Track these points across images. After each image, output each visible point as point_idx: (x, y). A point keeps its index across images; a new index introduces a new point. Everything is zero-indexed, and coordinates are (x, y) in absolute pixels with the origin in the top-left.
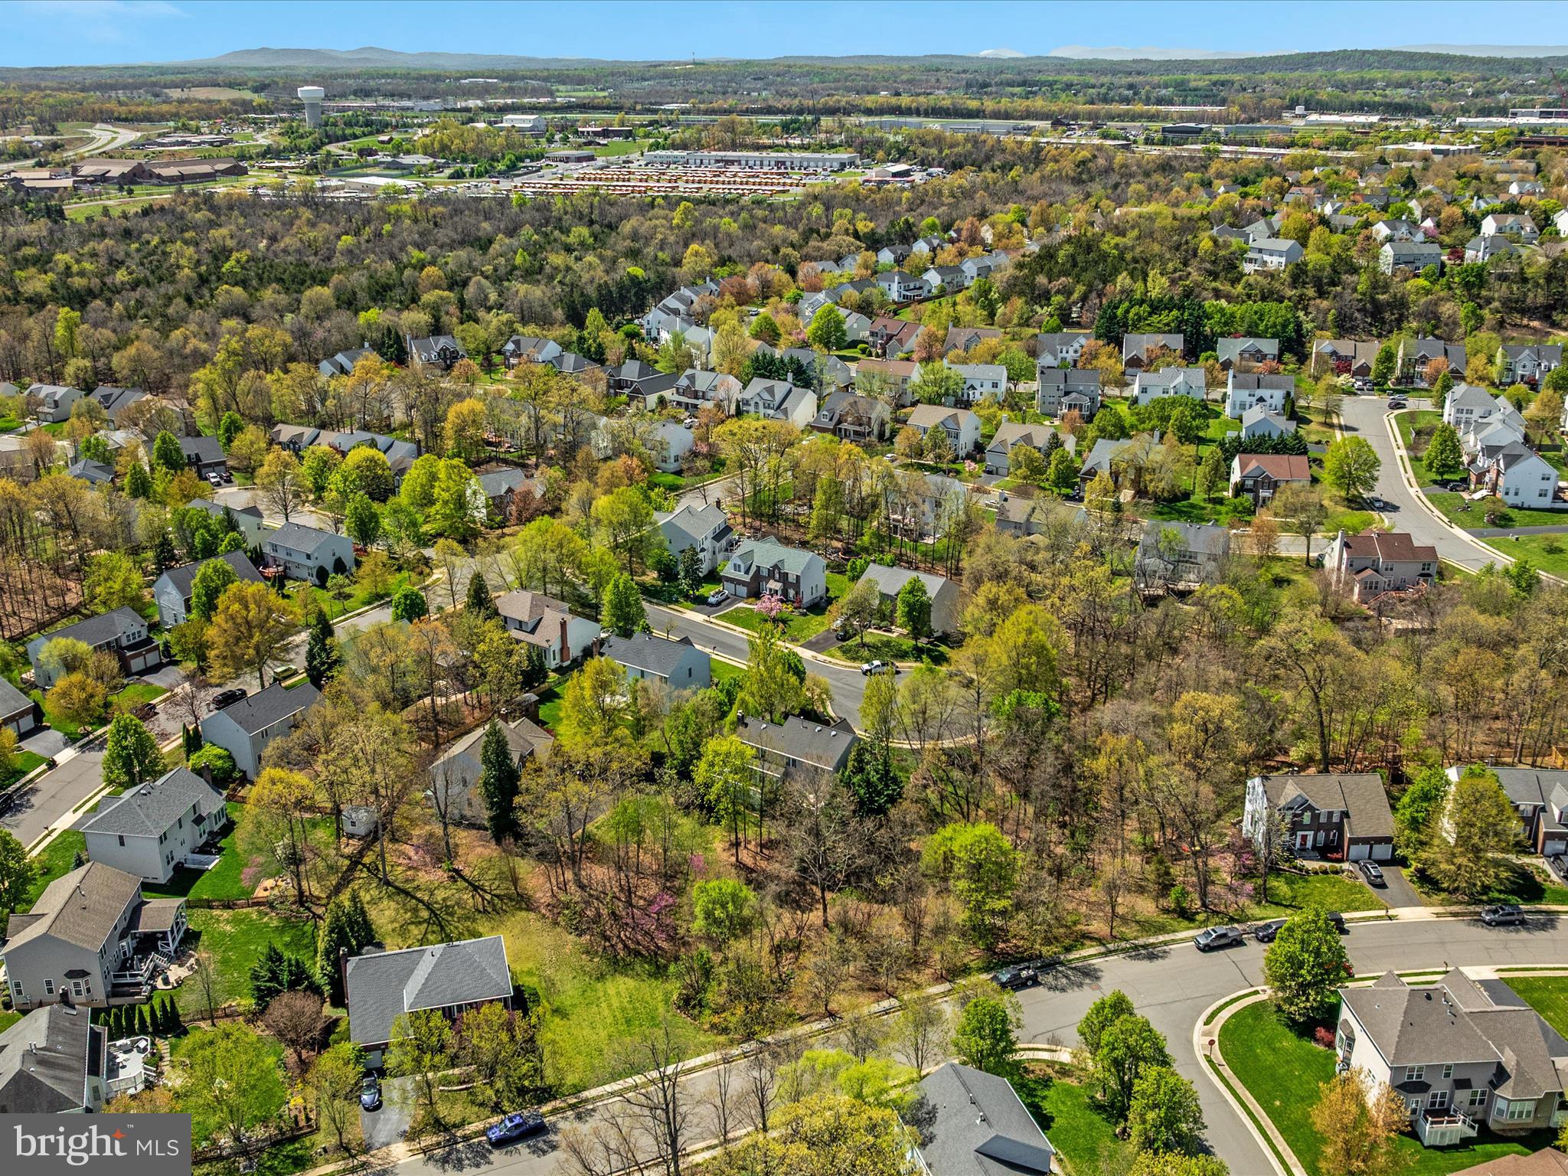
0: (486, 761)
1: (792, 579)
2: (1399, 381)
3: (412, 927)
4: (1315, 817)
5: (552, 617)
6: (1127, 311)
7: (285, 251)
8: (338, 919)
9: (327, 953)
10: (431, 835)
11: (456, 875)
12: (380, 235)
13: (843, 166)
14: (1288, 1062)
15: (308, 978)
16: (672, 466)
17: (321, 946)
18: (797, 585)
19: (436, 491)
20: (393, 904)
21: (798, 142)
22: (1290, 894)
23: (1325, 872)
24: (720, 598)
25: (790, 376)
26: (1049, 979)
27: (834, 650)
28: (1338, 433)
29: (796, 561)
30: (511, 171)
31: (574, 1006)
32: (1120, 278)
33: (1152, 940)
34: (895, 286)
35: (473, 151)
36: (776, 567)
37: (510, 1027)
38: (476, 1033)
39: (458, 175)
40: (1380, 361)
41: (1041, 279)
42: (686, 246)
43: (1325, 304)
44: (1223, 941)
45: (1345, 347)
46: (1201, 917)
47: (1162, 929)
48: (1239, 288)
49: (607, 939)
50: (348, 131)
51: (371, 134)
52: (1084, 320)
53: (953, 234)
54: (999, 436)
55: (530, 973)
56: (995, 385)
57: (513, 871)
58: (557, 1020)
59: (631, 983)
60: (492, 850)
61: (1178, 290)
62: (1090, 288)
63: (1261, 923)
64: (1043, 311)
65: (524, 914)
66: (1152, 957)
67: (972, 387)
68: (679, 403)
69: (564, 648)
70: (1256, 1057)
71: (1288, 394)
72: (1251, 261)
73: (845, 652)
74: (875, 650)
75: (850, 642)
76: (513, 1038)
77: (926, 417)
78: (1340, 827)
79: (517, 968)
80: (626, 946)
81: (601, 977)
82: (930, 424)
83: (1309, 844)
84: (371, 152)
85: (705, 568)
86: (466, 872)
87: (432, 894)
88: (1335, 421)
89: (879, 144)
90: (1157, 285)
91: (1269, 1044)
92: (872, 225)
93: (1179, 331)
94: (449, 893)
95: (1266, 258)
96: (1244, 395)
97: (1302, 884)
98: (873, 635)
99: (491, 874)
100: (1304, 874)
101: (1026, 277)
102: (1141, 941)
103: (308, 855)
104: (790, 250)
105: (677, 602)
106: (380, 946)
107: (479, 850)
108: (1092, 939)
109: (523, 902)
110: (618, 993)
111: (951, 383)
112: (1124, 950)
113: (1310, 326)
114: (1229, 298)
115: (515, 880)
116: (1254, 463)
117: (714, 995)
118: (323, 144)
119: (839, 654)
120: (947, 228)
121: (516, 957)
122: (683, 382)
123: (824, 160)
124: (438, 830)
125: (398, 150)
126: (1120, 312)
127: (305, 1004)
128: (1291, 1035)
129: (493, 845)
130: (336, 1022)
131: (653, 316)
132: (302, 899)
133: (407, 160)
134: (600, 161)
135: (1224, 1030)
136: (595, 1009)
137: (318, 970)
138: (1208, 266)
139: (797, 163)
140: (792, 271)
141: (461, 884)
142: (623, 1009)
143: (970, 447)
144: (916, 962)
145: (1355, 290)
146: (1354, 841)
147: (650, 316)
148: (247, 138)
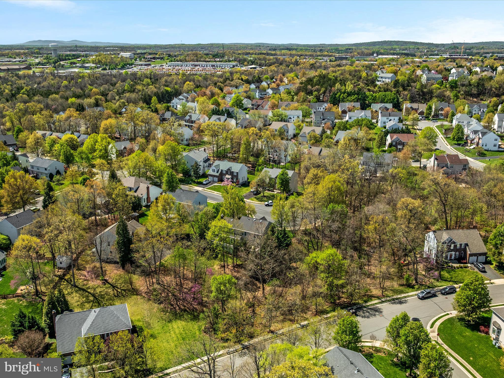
0: (118, 233)
1: (235, 174)
2: (433, 117)
3: (86, 304)
4: (455, 246)
5: (143, 187)
6: (340, 96)
7: (43, 87)
8: (52, 298)
9: (47, 314)
10: (95, 267)
11: (105, 282)
12: (77, 83)
13: (234, 66)
14: (471, 341)
15: (37, 325)
16: (185, 142)
17: (44, 311)
18: (237, 176)
19: (96, 147)
20: (78, 295)
21: (218, 60)
22: (449, 277)
23: (461, 268)
24: (207, 182)
25: (226, 115)
26: (361, 313)
27: (253, 198)
28: (418, 131)
29: (236, 167)
30: (123, 68)
31: (159, 333)
32: (336, 85)
33: (399, 296)
34: (257, 94)
35: (109, 63)
36: (229, 169)
37: (132, 341)
38: (116, 344)
39: (105, 69)
40: (427, 109)
41: (309, 87)
42: (184, 83)
43: (406, 93)
44: (429, 295)
45: (415, 106)
46: (416, 287)
47: (402, 292)
48: (377, 88)
49: (172, 305)
50: (67, 58)
51: (75, 58)
52: (324, 100)
53: (274, 80)
54: (303, 131)
55: (139, 321)
56: (298, 117)
57: (130, 279)
58: (152, 340)
59: (184, 323)
60: (121, 272)
61: (356, 89)
62: (326, 89)
63: (441, 288)
64: (310, 97)
65: (135, 296)
66: (401, 303)
67: (290, 118)
68: (186, 125)
69: (148, 198)
70: (457, 341)
71: (400, 118)
72: (378, 81)
73: (257, 199)
74: (269, 198)
75: (259, 196)
76: (133, 346)
77: (276, 126)
78: (465, 250)
79: (133, 319)
80: (180, 308)
81: (170, 321)
82: (278, 128)
83: (453, 258)
84: (75, 63)
85: (201, 172)
86: (110, 281)
87: (95, 290)
88: (415, 128)
89: (245, 60)
90: (349, 87)
91: (460, 334)
92: (247, 77)
93: (357, 101)
94: (102, 289)
95: (384, 80)
96: (385, 119)
97: (453, 272)
98: (267, 193)
99: (120, 281)
100: (453, 269)
101: (303, 87)
102: (395, 297)
103: (41, 276)
104: (220, 84)
105: (191, 184)
106: (71, 311)
107: (115, 271)
108: (374, 297)
109: (135, 292)
110: (178, 327)
111: (283, 116)
112: (389, 301)
113: (401, 100)
114: (373, 92)
115: (131, 283)
116: (395, 136)
117: (221, 325)
118: (58, 61)
119: (255, 199)
120: (272, 79)
121: (133, 314)
122: (187, 118)
123: (228, 65)
124: (98, 265)
125: (84, 62)
126: (337, 96)
127: (35, 336)
128: (468, 330)
129: (121, 270)
130: (51, 345)
131: (175, 101)
132: (37, 293)
133: (87, 65)
134: (153, 66)
135: (439, 329)
136: (168, 334)
137: (43, 322)
138: (365, 82)
139: (218, 66)
140: (222, 90)
141: (107, 285)
142: (181, 334)
143: (292, 136)
144: (305, 309)
145: (416, 88)
146: (471, 255)
147: (173, 101)
148: (32, 60)
